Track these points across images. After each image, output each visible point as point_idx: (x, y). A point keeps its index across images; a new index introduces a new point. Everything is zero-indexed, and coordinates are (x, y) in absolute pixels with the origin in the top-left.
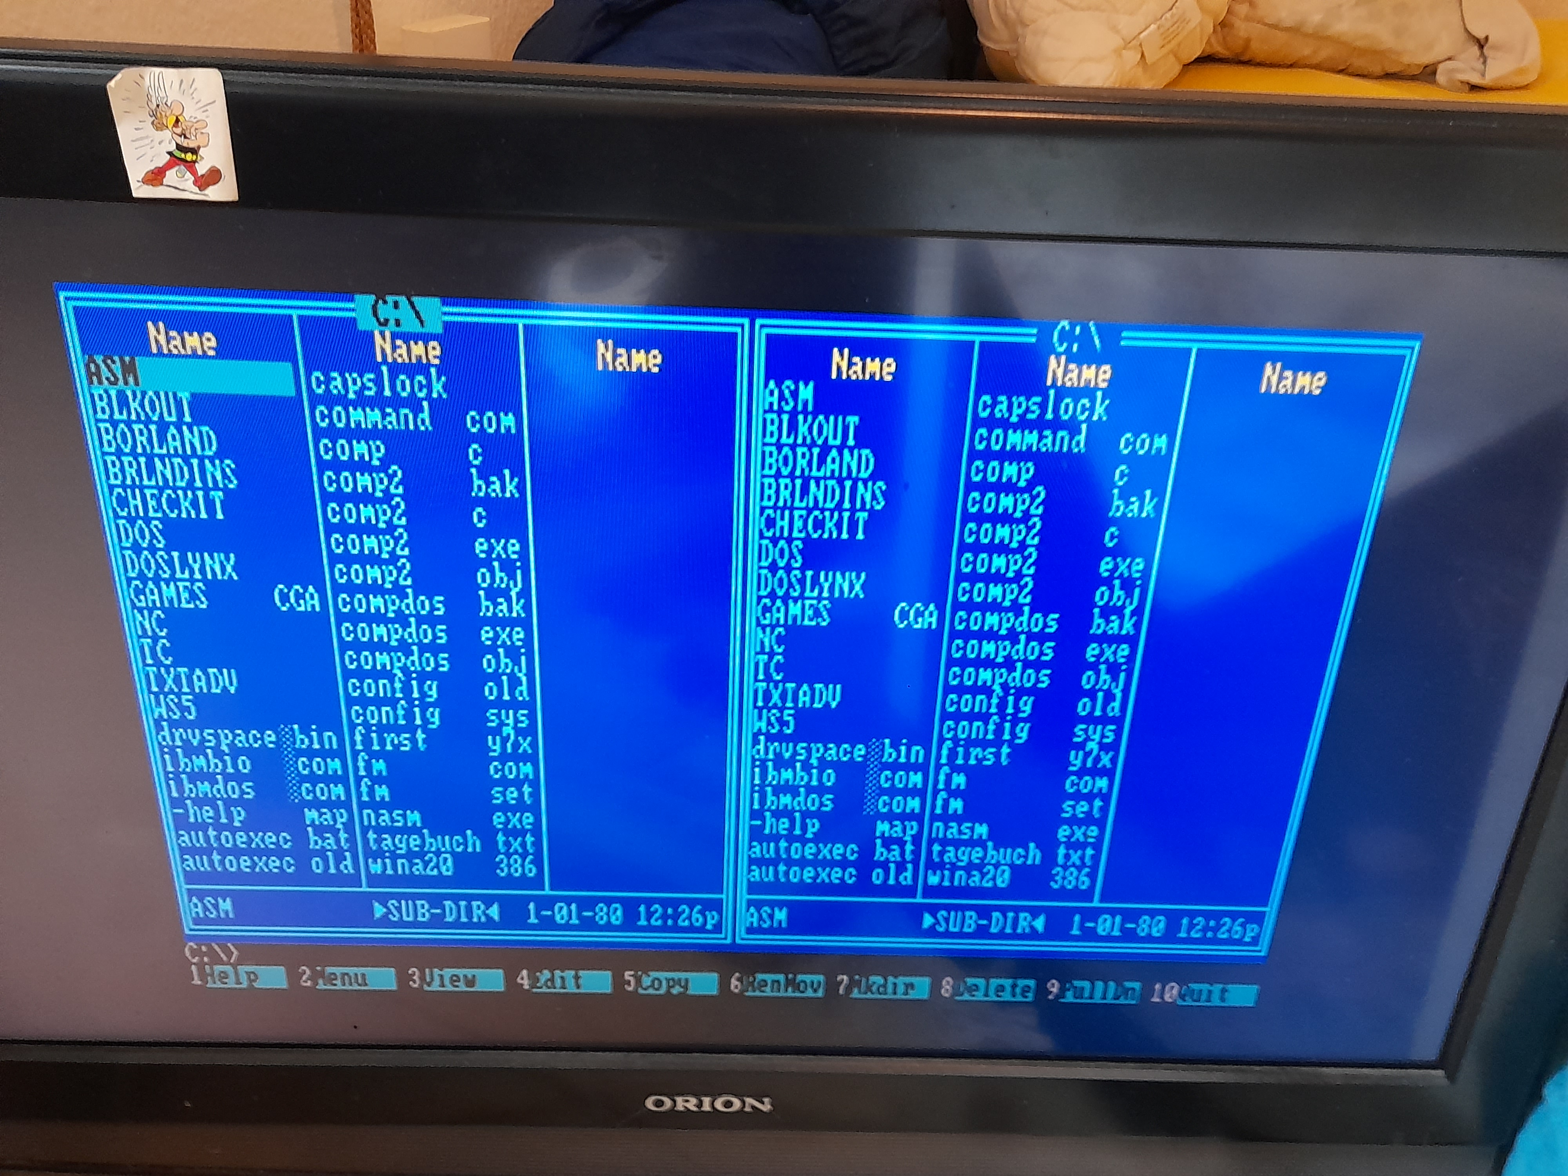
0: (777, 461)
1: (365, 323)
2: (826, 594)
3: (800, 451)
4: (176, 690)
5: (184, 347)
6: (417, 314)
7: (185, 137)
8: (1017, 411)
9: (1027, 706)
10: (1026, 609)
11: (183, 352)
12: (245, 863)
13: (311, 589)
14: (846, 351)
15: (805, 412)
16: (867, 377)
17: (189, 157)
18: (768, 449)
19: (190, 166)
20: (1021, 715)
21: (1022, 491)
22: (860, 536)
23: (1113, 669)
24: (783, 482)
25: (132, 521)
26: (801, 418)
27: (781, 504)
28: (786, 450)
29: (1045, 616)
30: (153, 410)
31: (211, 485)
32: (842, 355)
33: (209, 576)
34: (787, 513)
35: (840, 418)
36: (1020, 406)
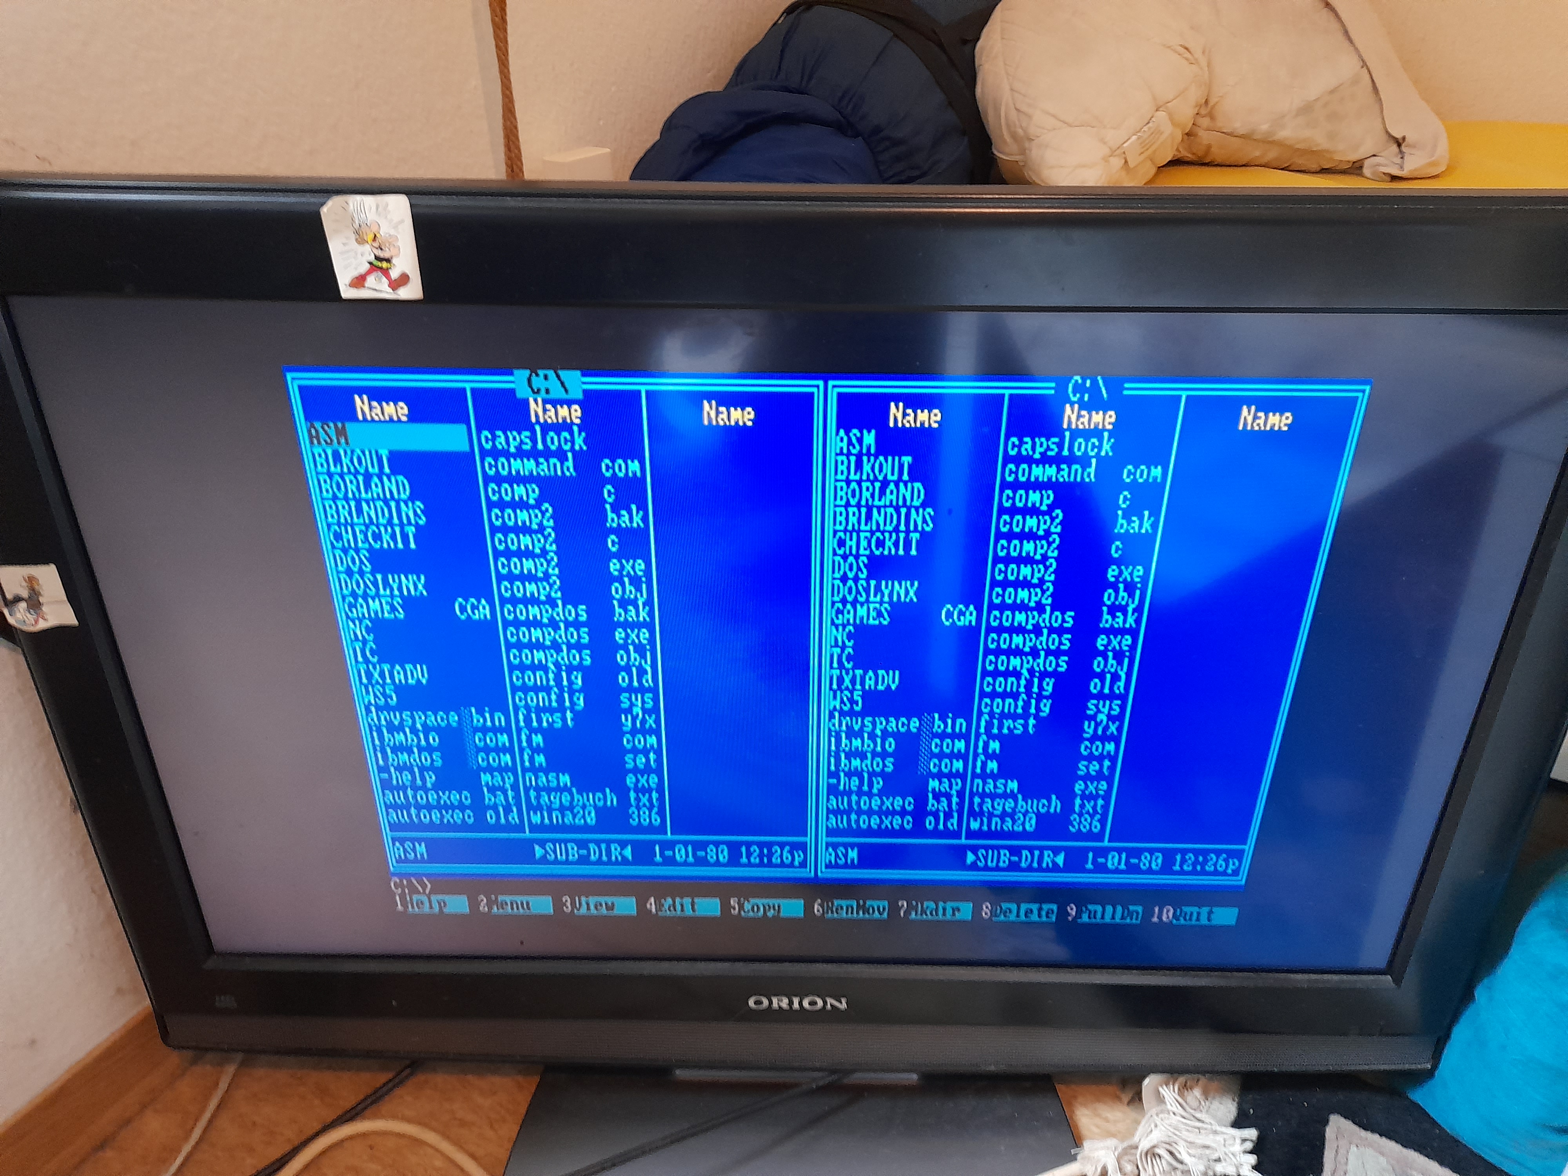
0: (847, 494)
1: (523, 391)
2: (886, 599)
3: (864, 485)
4: (381, 682)
5: (383, 413)
6: (562, 384)
7: (381, 249)
8: (1039, 450)
9: (1049, 686)
10: (1048, 609)
11: (382, 418)
12: (436, 816)
13: (483, 601)
14: (901, 405)
15: (869, 454)
16: (918, 425)
17: (385, 265)
18: (839, 484)
19: (386, 272)
20: (1044, 693)
21: (1044, 513)
22: (914, 552)
23: (1119, 656)
24: (851, 510)
25: (345, 551)
26: (865, 458)
27: (850, 528)
28: (854, 485)
29: (1063, 614)
30: (360, 463)
31: (405, 521)
32: (897, 407)
33: (405, 593)
34: (854, 534)
35: (897, 458)
36: (1041, 445)
